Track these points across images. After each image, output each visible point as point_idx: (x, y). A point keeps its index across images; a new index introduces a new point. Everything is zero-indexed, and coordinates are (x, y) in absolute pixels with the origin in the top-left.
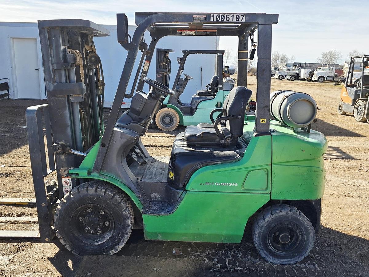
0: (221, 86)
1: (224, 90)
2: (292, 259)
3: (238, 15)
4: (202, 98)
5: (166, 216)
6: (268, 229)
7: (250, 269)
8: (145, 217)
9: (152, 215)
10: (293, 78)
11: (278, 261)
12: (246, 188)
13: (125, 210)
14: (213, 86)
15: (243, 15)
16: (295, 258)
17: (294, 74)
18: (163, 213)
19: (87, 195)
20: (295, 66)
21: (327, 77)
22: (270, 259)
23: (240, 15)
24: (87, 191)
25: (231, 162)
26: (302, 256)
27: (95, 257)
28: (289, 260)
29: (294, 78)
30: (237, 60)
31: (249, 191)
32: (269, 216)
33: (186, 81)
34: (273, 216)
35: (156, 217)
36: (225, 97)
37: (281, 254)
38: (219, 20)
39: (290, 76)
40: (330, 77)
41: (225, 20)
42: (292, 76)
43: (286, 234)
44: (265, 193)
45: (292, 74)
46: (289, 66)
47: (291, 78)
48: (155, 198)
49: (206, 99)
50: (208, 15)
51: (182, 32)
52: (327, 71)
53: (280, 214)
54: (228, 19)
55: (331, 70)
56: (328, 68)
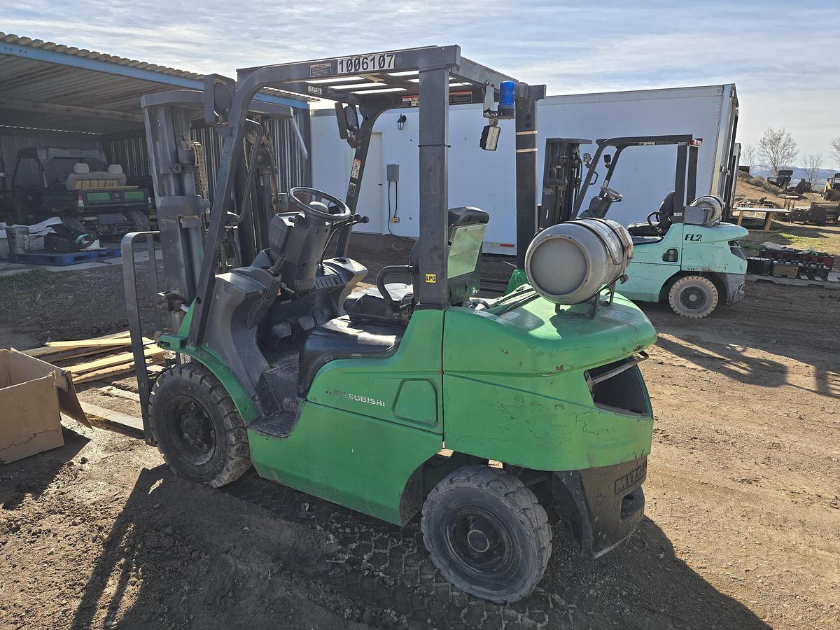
0: (680, 214)
1: (684, 224)
2: (495, 592)
3: (382, 56)
5: (278, 440)
6: (443, 511)
7: (402, 584)
8: (251, 433)
9: (259, 433)
11: (463, 585)
12: (399, 413)
13: (225, 416)
14: (664, 213)
15: (391, 54)
16: (500, 592)
18: (275, 434)
22: (451, 577)
23: (386, 56)
24: (181, 374)
25: (378, 358)
26: (514, 591)
27: (189, 484)
28: (489, 591)
30: (514, 151)
31: (406, 422)
32: (446, 484)
33: (606, 204)
34: (453, 486)
35: (264, 438)
36: (686, 239)
37: (473, 572)
38: (351, 70)
41: (361, 70)
43: (481, 532)
44: (433, 433)
48: (288, 407)
49: (644, 242)
50: (334, 62)
51: (410, 99)
53: (466, 484)
54: (365, 66)
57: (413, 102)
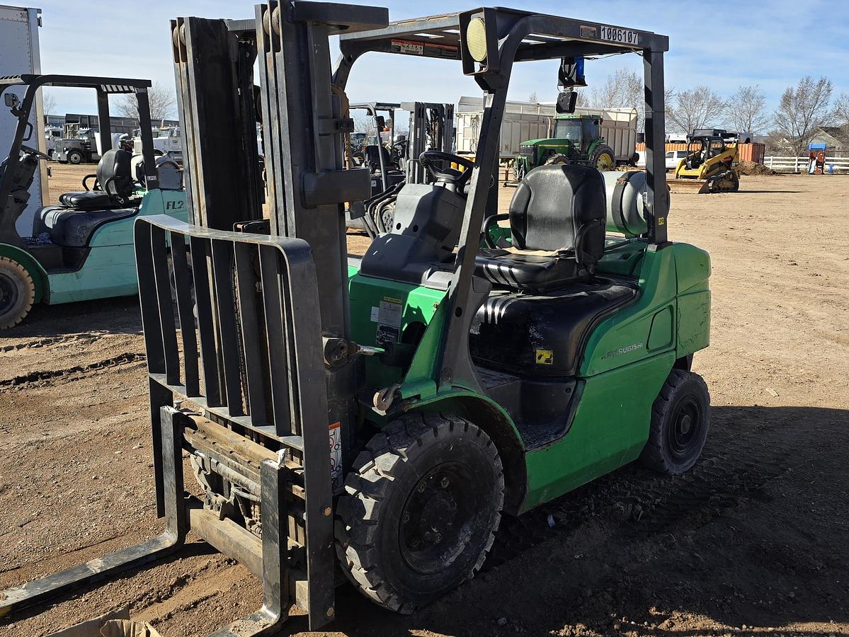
0: (153, 178)
1: (162, 189)
4: (99, 216)
5: (559, 443)
9: (540, 449)
10: (76, 158)
17: (77, 147)
18: (553, 439)
19: (436, 444)
20: (72, 125)
21: (170, 152)
22: (674, 470)
24: (436, 435)
29: (79, 157)
36: (168, 208)
39: (67, 153)
40: (175, 152)
42: (72, 151)
43: (687, 416)
45: (69, 145)
46: (56, 125)
47: (69, 156)
49: (111, 218)
51: (400, 44)
52: (167, 138)
55: (175, 135)
56: (168, 130)
57: (402, 48)
